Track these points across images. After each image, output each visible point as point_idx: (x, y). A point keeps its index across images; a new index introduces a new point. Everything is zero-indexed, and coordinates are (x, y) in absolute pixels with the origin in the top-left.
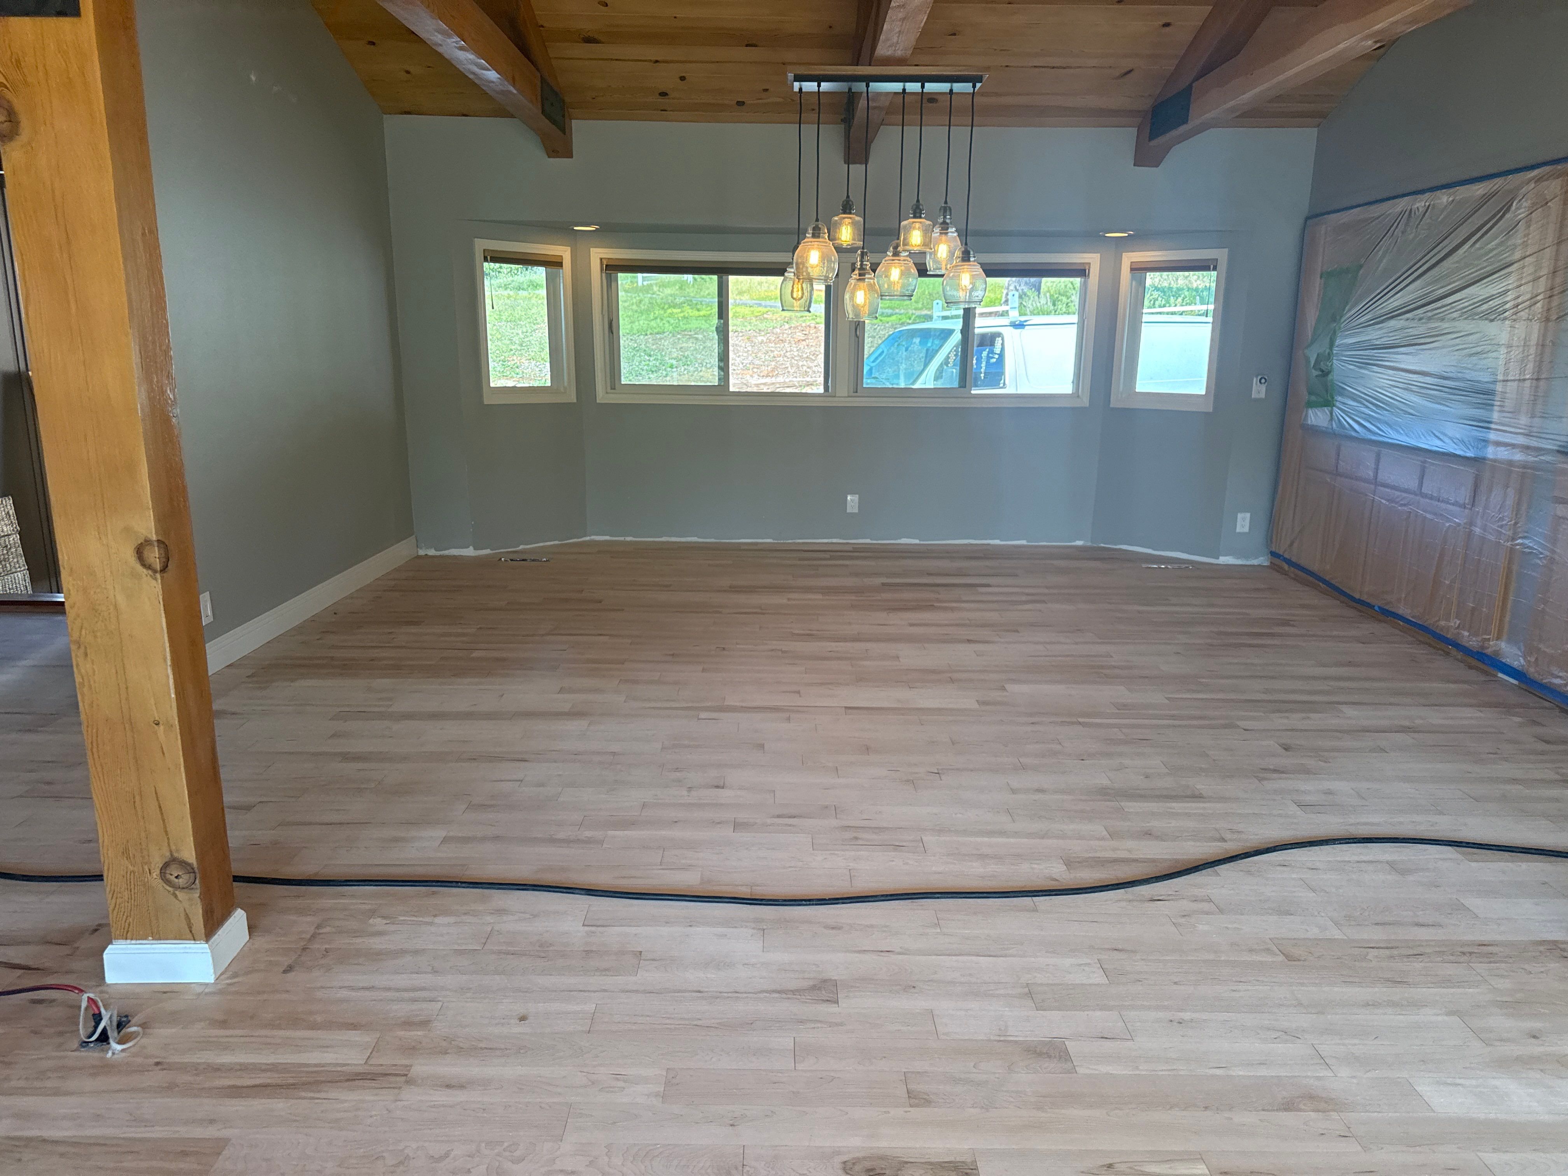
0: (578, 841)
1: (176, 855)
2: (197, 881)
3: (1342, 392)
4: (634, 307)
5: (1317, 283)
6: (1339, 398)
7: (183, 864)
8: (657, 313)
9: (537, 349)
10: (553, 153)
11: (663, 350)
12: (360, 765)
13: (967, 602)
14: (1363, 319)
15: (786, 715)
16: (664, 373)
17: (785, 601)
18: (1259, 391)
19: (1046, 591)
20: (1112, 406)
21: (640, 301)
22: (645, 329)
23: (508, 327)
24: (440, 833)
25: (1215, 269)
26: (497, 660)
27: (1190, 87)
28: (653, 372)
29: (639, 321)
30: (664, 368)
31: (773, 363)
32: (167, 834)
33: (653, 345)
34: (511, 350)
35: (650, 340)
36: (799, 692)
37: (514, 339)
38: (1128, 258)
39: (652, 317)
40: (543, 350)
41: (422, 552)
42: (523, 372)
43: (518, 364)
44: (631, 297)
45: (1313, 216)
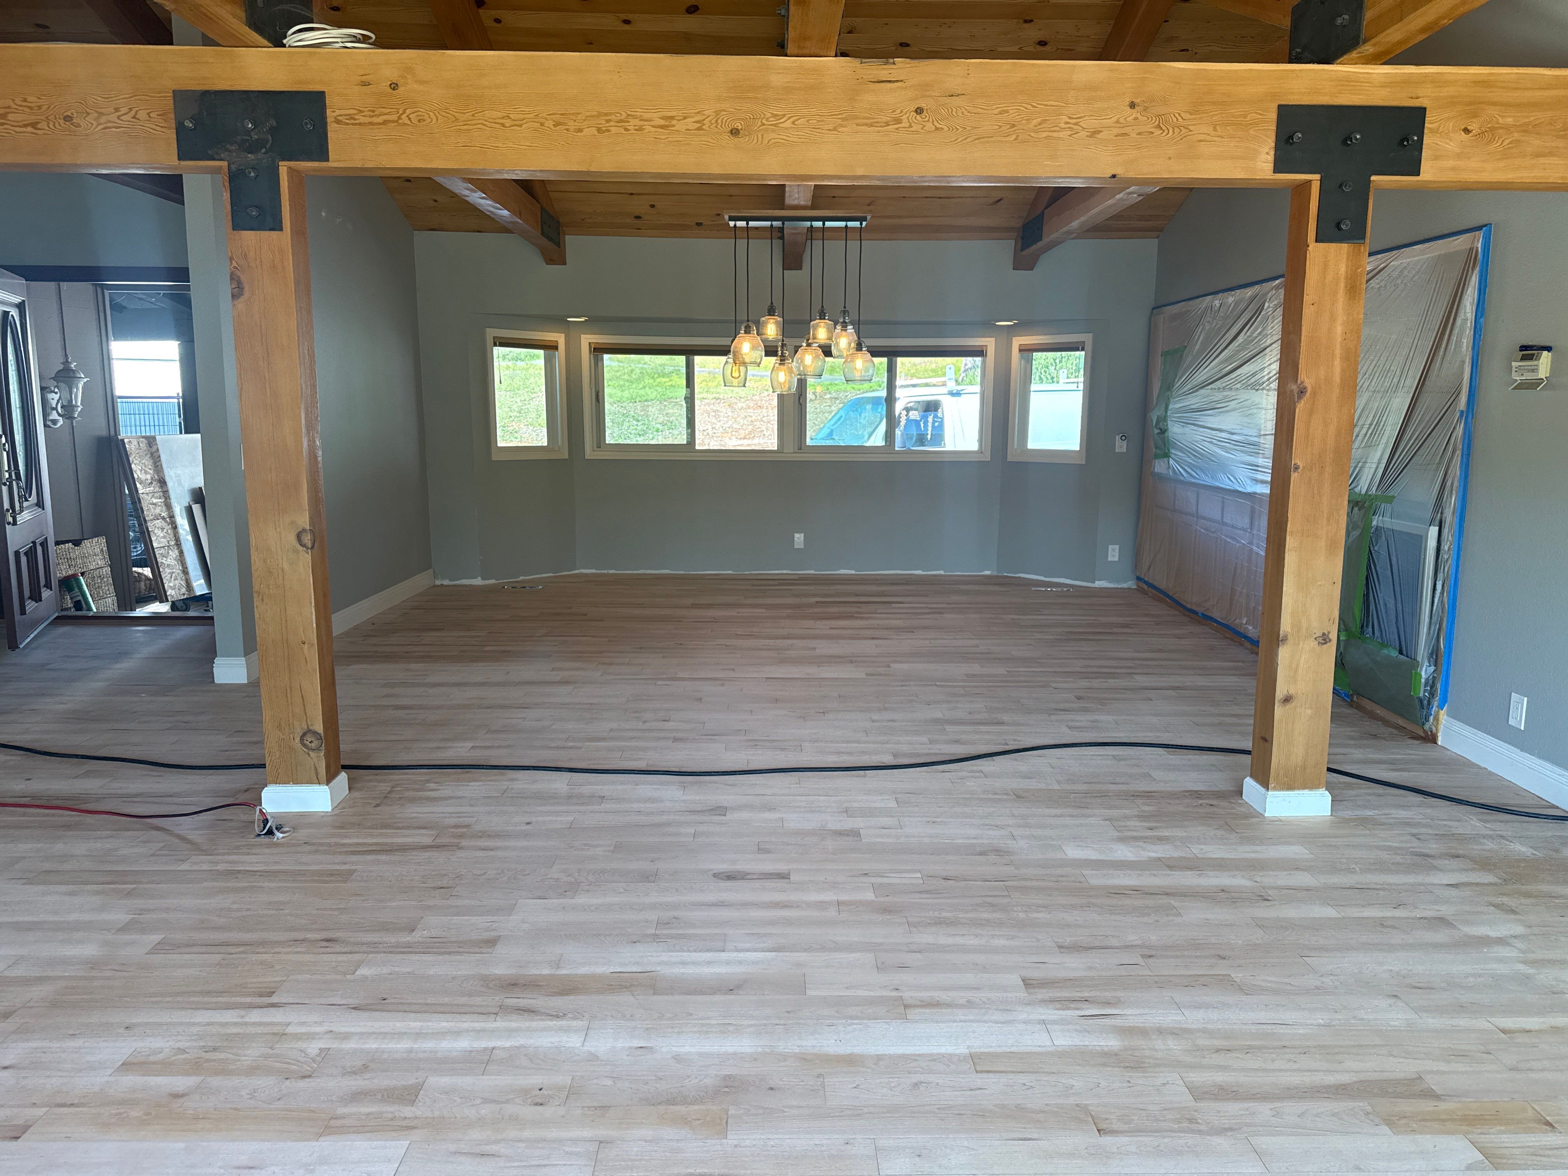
0: (564, 748)
1: (311, 728)
2: (323, 745)
3: (1175, 446)
4: (626, 377)
5: (1159, 361)
6: (1173, 451)
7: (315, 733)
8: (647, 381)
9: (534, 415)
10: (550, 261)
11: (650, 416)
12: (408, 711)
13: (881, 613)
14: (1185, 389)
15: (722, 682)
16: (651, 436)
17: (735, 614)
18: (1121, 446)
19: (946, 606)
20: (1008, 460)
21: (632, 371)
22: (634, 397)
23: (508, 396)
24: (470, 744)
25: (1083, 349)
26: (504, 651)
27: (1043, 212)
28: (640, 435)
29: (629, 389)
30: (650, 431)
31: (751, 427)
32: (306, 714)
33: (642, 411)
34: (511, 417)
35: (639, 407)
36: (734, 670)
37: (513, 407)
38: (1018, 341)
39: (641, 386)
40: (540, 416)
41: (438, 582)
42: (521, 437)
43: (517, 429)
44: (623, 367)
45: (1157, 307)
